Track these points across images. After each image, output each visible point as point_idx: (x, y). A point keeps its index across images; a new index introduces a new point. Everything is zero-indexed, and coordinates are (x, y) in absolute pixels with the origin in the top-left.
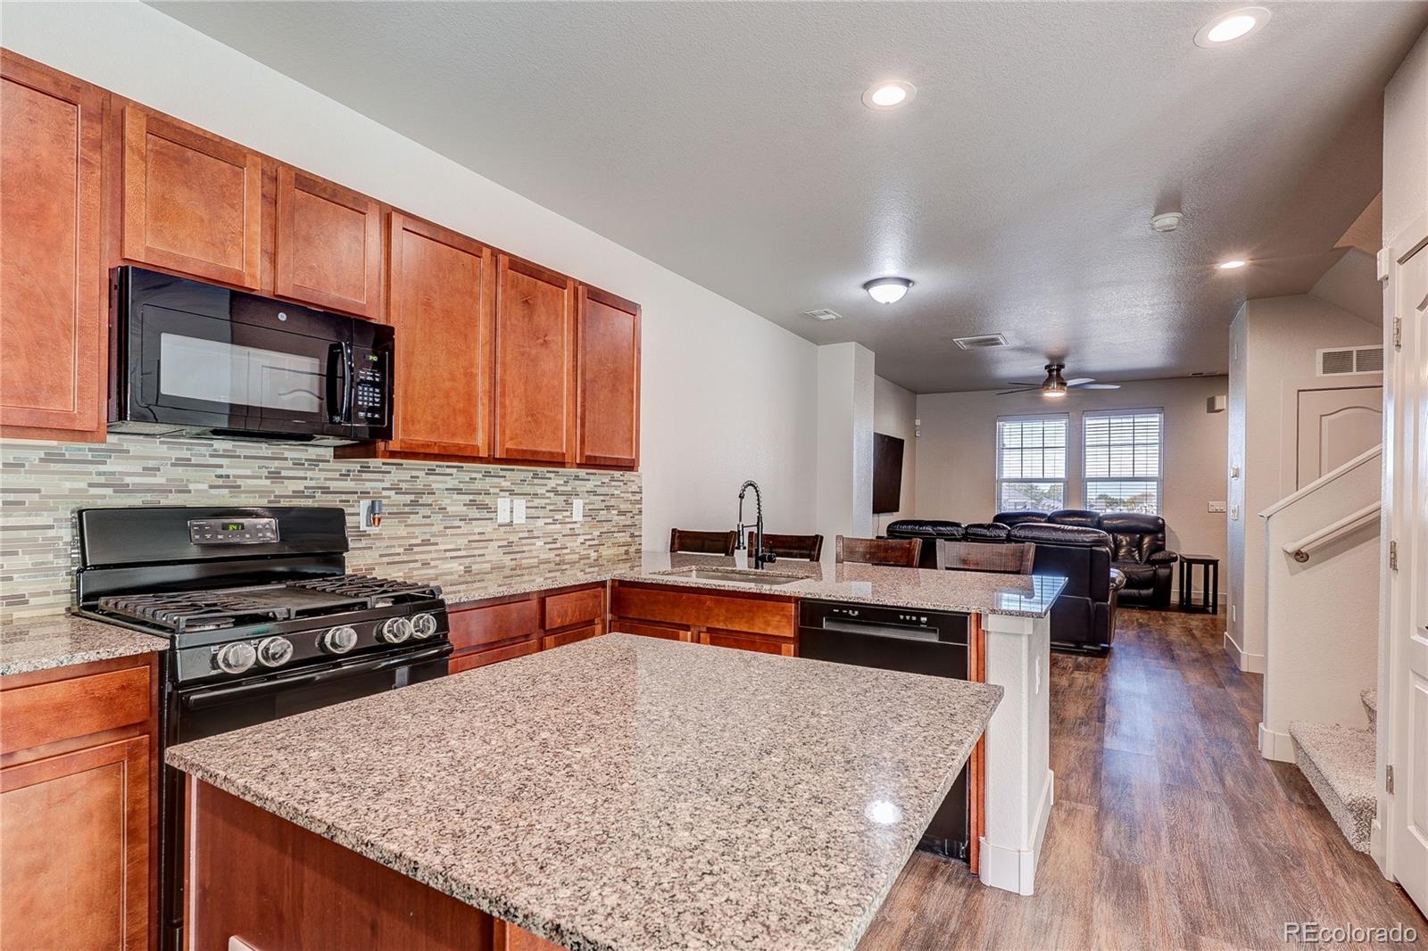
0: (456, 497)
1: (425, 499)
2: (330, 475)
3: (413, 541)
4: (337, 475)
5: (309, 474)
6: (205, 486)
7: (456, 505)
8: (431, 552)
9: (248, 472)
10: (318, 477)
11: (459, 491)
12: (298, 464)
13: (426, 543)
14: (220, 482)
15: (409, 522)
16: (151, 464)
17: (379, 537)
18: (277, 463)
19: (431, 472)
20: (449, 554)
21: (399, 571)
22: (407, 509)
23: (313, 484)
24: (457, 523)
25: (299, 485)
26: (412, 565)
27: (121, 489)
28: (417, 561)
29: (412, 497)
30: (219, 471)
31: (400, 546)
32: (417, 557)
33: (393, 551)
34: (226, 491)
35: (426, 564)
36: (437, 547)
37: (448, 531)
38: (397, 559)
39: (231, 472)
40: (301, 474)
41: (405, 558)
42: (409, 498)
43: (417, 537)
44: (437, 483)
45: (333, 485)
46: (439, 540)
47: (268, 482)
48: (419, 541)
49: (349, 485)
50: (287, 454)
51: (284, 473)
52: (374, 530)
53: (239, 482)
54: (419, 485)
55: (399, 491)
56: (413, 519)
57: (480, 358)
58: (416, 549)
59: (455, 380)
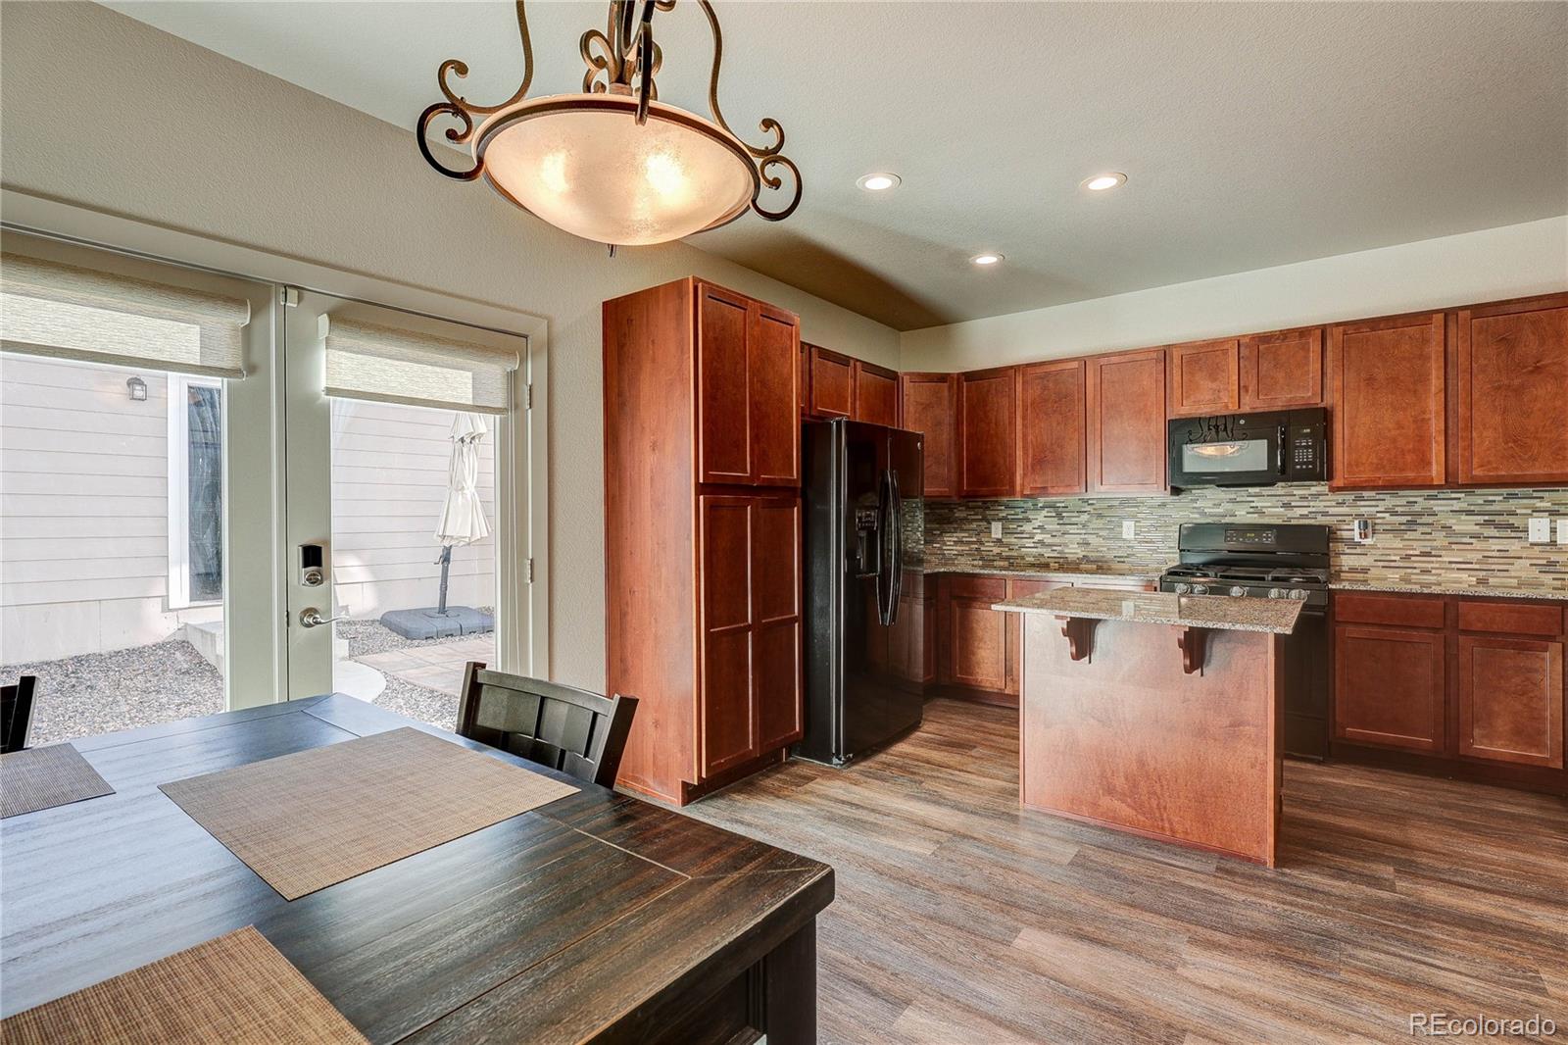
0: (1464, 517)
1: (1426, 519)
2: (1328, 504)
3: (1411, 552)
4: (1334, 503)
5: (1312, 504)
6: (1244, 513)
7: (1467, 525)
8: (1432, 562)
9: (1269, 504)
10: (1319, 505)
11: (1470, 513)
12: (1303, 498)
13: (1424, 554)
14: (1252, 510)
15: (1406, 537)
16: (1216, 502)
17: (1373, 547)
18: (1288, 498)
19: (1429, 498)
20: (1453, 566)
21: (1397, 574)
22: (1403, 527)
23: (1314, 510)
24: (1467, 540)
25: (1305, 511)
26: (1409, 571)
27: (1203, 514)
28: (1415, 568)
29: (1409, 518)
30: (1252, 504)
31: (1395, 555)
32: (1415, 565)
33: (1388, 558)
34: (1256, 515)
35: (1425, 572)
36: (1439, 559)
37: (1453, 546)
38: (1393, 564)
39: (1258, 505)
40: (1306, 504)
41: (1401, 564)
42: (1404, 519)
43: (1415, 549)
44: (1437, 506)
45: (1331, 511)
46: (1443, 553)
47: (1282, 509)
48: (1417, 553)
49: (1344, 510)
50: (1295, 492)
51: (1293, 504)
52: (1368, 541)
53: (1264, 510)
54: (1417, 508)
55: (1394, 514)
56: (1409, 535)
57: (1434, 404)
58: (1413, 558)
59: (1403, 428)
